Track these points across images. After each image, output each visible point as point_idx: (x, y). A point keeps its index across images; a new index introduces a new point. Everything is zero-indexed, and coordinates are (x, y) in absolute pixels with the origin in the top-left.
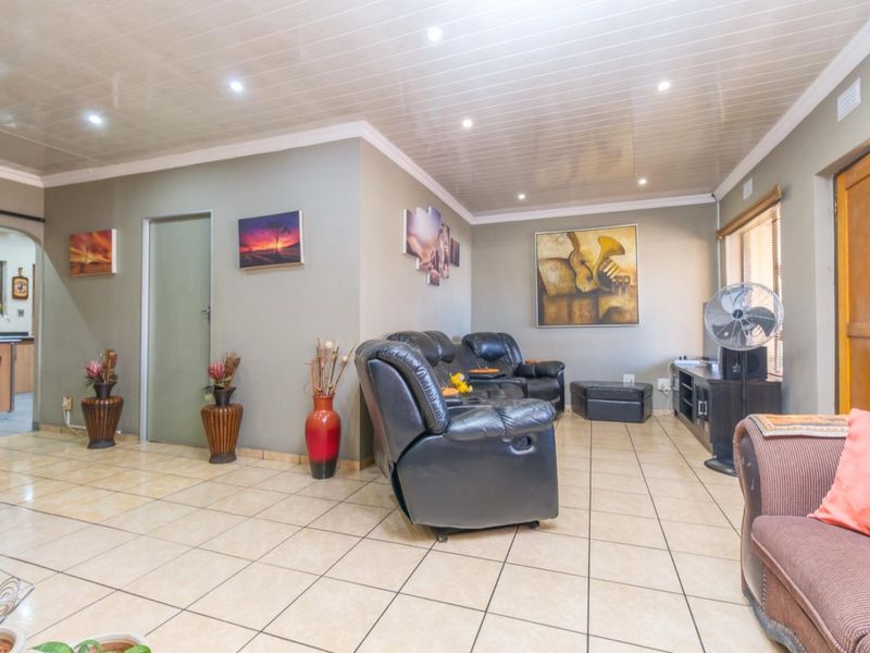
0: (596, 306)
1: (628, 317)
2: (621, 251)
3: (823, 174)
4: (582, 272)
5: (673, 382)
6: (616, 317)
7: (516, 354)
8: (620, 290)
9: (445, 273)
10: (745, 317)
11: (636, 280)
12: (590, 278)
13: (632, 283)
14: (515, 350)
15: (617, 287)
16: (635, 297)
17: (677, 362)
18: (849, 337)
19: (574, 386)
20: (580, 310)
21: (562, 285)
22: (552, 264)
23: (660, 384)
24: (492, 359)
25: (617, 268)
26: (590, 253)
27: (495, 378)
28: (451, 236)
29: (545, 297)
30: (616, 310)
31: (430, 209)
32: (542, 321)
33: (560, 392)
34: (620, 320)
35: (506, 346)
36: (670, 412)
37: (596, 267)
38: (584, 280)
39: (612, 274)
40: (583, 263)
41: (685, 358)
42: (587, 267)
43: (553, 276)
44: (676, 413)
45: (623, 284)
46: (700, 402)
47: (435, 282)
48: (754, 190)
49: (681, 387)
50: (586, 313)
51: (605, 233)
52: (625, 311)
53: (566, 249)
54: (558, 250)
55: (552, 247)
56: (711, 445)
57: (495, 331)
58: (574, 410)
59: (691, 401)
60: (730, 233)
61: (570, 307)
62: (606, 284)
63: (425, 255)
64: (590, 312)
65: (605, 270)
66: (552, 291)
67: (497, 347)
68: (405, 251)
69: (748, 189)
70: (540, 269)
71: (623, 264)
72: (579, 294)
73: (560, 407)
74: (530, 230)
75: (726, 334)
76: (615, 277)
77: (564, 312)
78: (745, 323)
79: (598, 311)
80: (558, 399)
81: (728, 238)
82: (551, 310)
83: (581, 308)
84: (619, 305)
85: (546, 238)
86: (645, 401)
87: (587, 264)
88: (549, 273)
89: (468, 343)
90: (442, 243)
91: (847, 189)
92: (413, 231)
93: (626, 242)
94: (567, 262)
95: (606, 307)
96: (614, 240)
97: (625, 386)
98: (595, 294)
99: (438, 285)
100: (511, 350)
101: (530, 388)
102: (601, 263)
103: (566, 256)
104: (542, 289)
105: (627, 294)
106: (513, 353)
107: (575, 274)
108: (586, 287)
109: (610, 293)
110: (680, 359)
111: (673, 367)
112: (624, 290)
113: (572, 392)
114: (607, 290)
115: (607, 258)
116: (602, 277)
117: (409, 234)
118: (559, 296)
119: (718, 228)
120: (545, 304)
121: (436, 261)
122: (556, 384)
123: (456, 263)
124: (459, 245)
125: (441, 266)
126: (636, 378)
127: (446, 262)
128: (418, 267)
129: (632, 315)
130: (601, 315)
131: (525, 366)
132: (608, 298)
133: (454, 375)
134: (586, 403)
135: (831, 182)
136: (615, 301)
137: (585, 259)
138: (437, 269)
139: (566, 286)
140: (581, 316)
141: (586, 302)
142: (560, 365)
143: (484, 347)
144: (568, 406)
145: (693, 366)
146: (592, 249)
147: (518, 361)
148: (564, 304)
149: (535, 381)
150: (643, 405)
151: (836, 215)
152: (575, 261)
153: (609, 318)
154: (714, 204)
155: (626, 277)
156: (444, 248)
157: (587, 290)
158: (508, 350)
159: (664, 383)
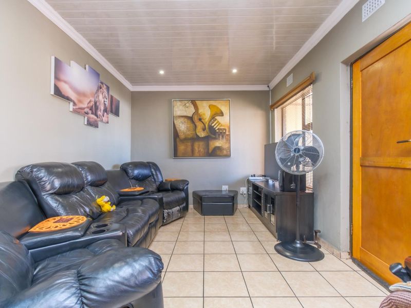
0: (208, 145)
1: (225, 152)
2: (222, 114)
3: (345, 62)
4: (200, 126)
5: (248, 189)
6: (218, 152)
7: (159, 176)
8: (221, 137)
9: (105, 119)
10: (301, 153)
11: (229, 131)
12: (204, 130)
13: (227, 133)
14: (158, 173)
15: (219, 135)
16: (229, 141)
17: (251, 178)
18: (361, 166)
19: (194, 193)
20: (198, 148)
21: (188, 133)
22: (182, 119)
23: (241, 190)
24: (140, 180)
25: (220, 123)
26: (204, 114)
27: (140, 195)
28: (111, 93)
29: (178, 139)
30: (219, 148)
31: (87, 66)
32: (176, 154)
33: (186, 199)
34: (221, 154)
35: (153, 170)
36: (246, 206)
37: (208, 122)
38: (201, 130)
39: (217, 127)
40: (200, 120)
41: (254, 176)
42: (203, 122)
43: (182, 127)
44: (249, 207)
45: (222, 134)
46: (268, 205)
47: (92, 124)
48: (293, 80)
49: (253, 193)
50: (202, 150)
51: (213, 103)
52: (223, 149)
53: (190, 111)
54: (186, 111)
55: (181, 109)
56: (276, 234)
57: (145, 161)
58: (195, 208)
59: (260, 202)
60: (277, 108)
61: (193, 146)
62: (214, 133)
63: (80, 101)
64: (204, 149)
65: (213, 125)
66: (182, 136)
67: (145, 172)
68: (52, 92)
69: (290, 81)
70: (175, 122)
71: (223, 121)
72: (198, 138)
73: (186, 209)
74: (169, 97)
75: (289, 164)
76: (218, 129)
77: (189, 149)
78: (301, 156)
79: (208, 149)
80: (184, 205)
81: (276, 110)
82: (181, 148)
83: (199, 147)
84: (220, 145)
85: (179, 103)
86: (234, 202)
87: (202, 120)
88: (181, 125)
89: (124, 169)
90: (101, 97)
91: (361, 71)
92: (62, 77)
93: (224, 109)
94: (191, 119)
95: (213, 147)
96: (218, 108)
97: (224, 193)
98: (207, 139)
99: (98, 127)
100: (156, 173)
101: (165, 200)
102: (211, 121)
103: (190, 115)
104: (176, 134)
105: (224, 139)
106: (157, 175)
107: (196, 126)
108: (202, 134)
109: (215, 139)
110: (252, 176)
111: (248, 181)
112: (223, 137)
113: (193, 197)
114: (214, 136)
115: (214, 118)
116: (211, 129)
117: (57, 78)
118: (186, 139)
119: (270, 104)
120: (178, 143)
121: (94, 109)
122: (183, 195)
123: (117, 113)
124: (118, 102)
125: (100, 113)
126: (229, 188)
127: (105, 110)
128: (71, 110)
129: (227, 152)
130: (210, 151)
131: (164, 183)
132: (214, 141)
133: (99, 197)
134: (202, 204)
135: (349, 68)
136: (218, 143)
137: (201, 118)
138: (96, 115)
139: (190, 134)
140: (199, 151)
141: (202, 143)
142: (185, 182)
143: (136, 172)
144: (191, 206)
145: (259, 180)
146: (205, 111)
147: (160, 179)
148: (189, 144)
149: (170, 193)
150: (233, 204)
151: (351, 89)
152: (196, 118)
153: (214, 153)
154: (268, 91)
155: (224, 129)
156: (103, 100)
157: (202, 136)
158: (154, 173)
159: (243, 190)
